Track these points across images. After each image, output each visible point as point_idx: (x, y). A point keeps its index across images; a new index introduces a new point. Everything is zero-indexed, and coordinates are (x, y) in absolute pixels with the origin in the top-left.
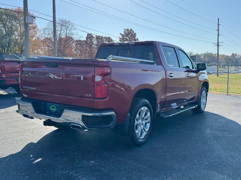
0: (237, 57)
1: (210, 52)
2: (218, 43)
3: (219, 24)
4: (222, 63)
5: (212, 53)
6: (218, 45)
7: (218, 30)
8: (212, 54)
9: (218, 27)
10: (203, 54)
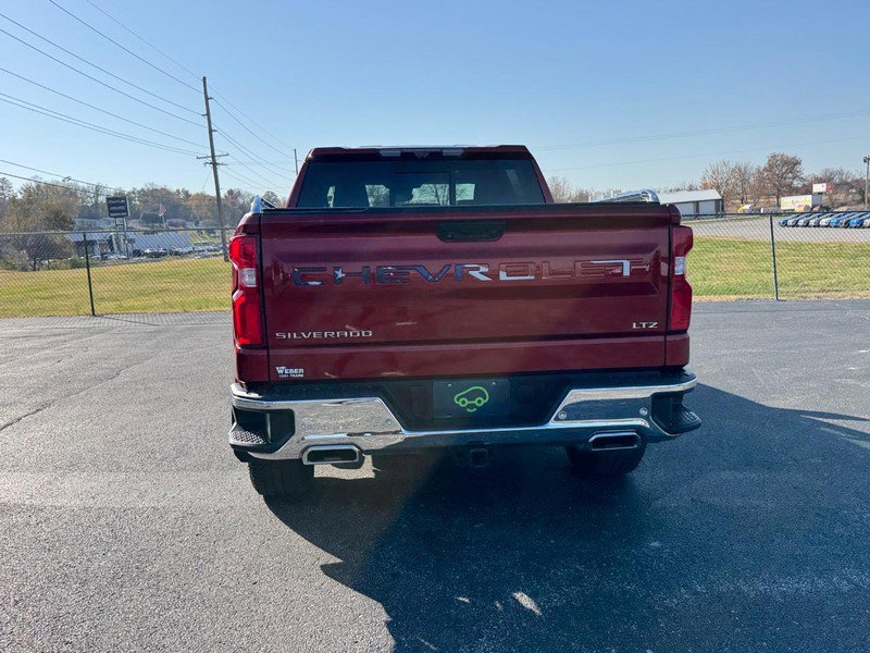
0: (241, 201)
1: (159, 184)
2: (213, 156)
3: (209, 96)
4: (201, 219)
5: (168, 188)
6: (215, 164)
7: (208, 114)
8: (169, 193)
9: (207, 104)
10: (139, 192)
